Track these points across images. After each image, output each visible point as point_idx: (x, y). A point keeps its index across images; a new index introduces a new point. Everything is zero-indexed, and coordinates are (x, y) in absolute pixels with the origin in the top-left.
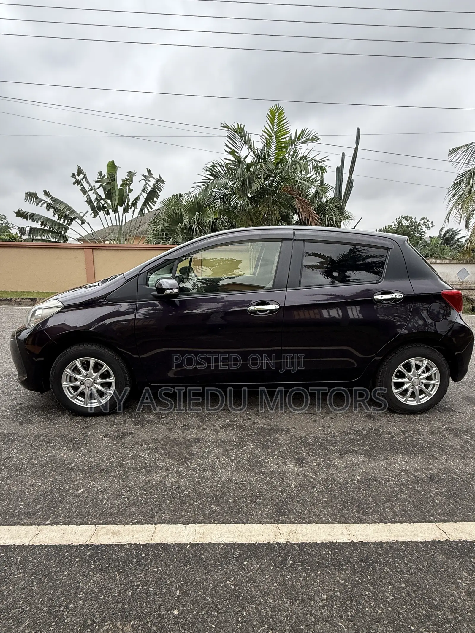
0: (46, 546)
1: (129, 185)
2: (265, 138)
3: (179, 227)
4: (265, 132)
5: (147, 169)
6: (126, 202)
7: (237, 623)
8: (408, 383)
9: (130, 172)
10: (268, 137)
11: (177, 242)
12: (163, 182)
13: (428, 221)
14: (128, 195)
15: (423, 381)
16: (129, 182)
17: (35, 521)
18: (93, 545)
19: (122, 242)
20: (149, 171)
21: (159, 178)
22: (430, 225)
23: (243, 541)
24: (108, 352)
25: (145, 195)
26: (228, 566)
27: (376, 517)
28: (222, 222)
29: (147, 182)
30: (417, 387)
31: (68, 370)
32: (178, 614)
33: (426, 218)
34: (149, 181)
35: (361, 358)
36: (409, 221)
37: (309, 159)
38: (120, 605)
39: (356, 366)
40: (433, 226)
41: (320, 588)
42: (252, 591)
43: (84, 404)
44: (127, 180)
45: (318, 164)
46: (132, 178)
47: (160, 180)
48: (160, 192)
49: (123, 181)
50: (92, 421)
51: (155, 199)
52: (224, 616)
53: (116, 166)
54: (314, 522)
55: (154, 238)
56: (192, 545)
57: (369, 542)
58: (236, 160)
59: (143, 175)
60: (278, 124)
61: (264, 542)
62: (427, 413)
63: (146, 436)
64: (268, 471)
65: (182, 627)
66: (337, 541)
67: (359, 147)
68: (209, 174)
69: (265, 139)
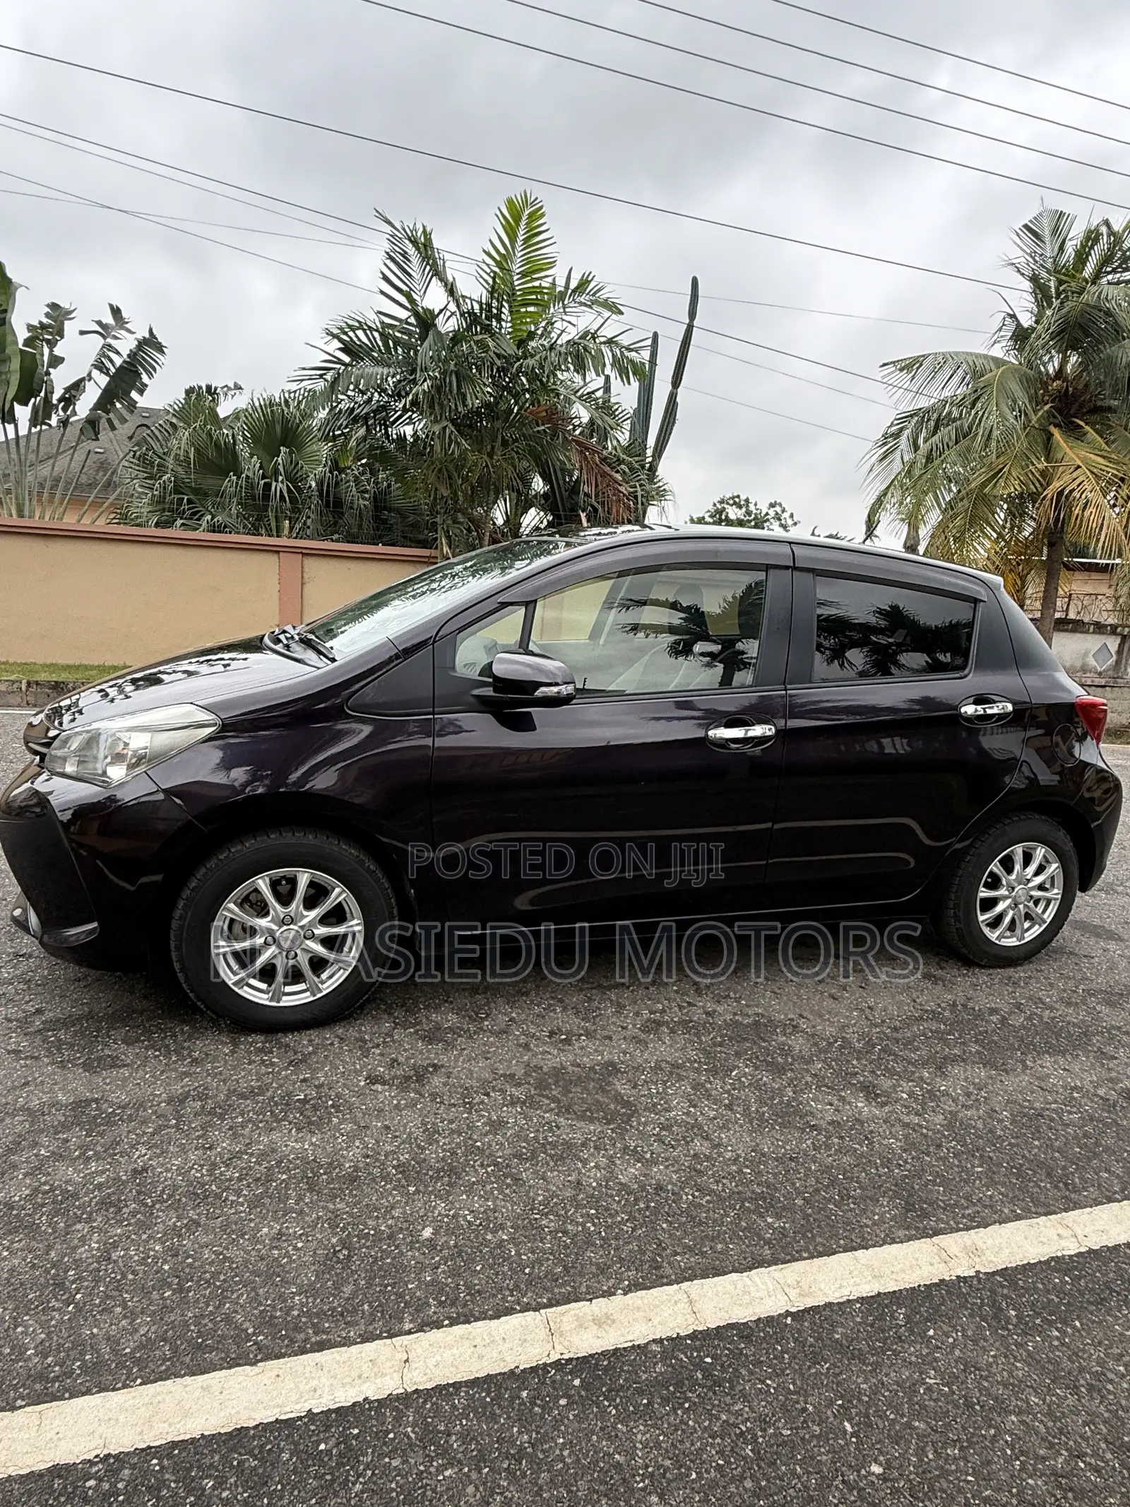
0: (457, 1386)
1: (52, 344)
2: (488, 271)
3: (230, 483)
4: (488, 254)
5: (111, 306)
6: (42, 394)
7: (1009, 1460)
8: (1005, 898)
9: (54, 306)
10: (497, 270)
11: (225, 527)
12: (160, 348)
13: (784, 511)
14: (48, 374)
15: (1033, 893)
16: (51, 334)
17: (371, 1328)
18: (570, 1360)
19: (26, 513)
20: (116, 312)
21: (147, 336)
22: (790, 522)
23: (892, 1287)
24: (347, 851)
25: (103, 380)
26: (903, 1347)
27: (1093, 1192)
28: (356, 479)
29: (109, 340)
30: (1021, 906)
31: (232, 906)
32: (884, 1473)
33: (780, 505)
34: (116, 338)
35: (929, 846)
36: (744, 509)
37: (603, 339)
38: (748, 1484)
39: (912, 865)
40: (795, 524)
41: (1102, 1355)
42: (986, 1389)
43: (271, 999)
44: (43, 326)
45: (626, 353)
46: (62, 324)
47: (151, 343)
48: (150, 376)
49: (30, 328)
50: (304, 1042)
51: (134, 395)
52: (975, 1453)
53: (10, 281)
54: (995, 1222)
55: (150, 508)
56: (798, 1316)
57: (1119, 1245)
58: (412, 320)
59: (99, 323)
60: (525, 241)
61: (934, 1281)
62: (1031, 962)
63: (480, 1068)
64: (823, 1124)
65: (912, 1496)
66: (1065, 1253)
67: (695, 323)
68: (340, 349)
69: (489, 274)
